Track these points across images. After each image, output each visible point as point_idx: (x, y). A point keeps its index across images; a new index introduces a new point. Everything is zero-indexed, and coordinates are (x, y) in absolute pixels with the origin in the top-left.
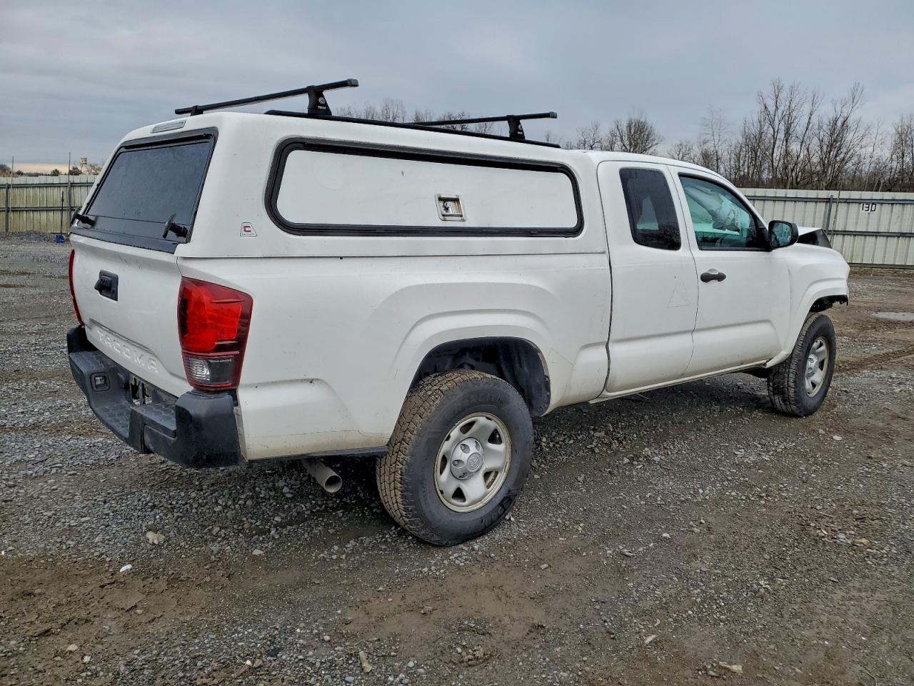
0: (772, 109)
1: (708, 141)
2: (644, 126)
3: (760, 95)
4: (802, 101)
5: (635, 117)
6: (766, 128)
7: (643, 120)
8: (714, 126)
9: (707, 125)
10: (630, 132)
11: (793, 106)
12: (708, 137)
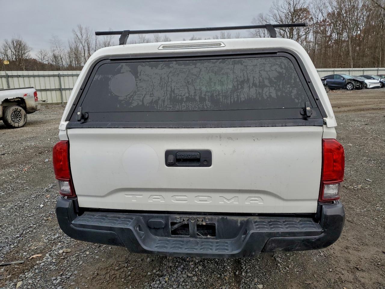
0: (80, 36)
1: (55, 50)
2: (21, 42)
3: (74, 31)
4: (91, 34)
5: (16, 38)
6: (78, 45)
7: (20, 39)
8: (56, 44)
9: (53, 43)
10: (14, 45)
11: (88, 36)
12: (55, 48)
